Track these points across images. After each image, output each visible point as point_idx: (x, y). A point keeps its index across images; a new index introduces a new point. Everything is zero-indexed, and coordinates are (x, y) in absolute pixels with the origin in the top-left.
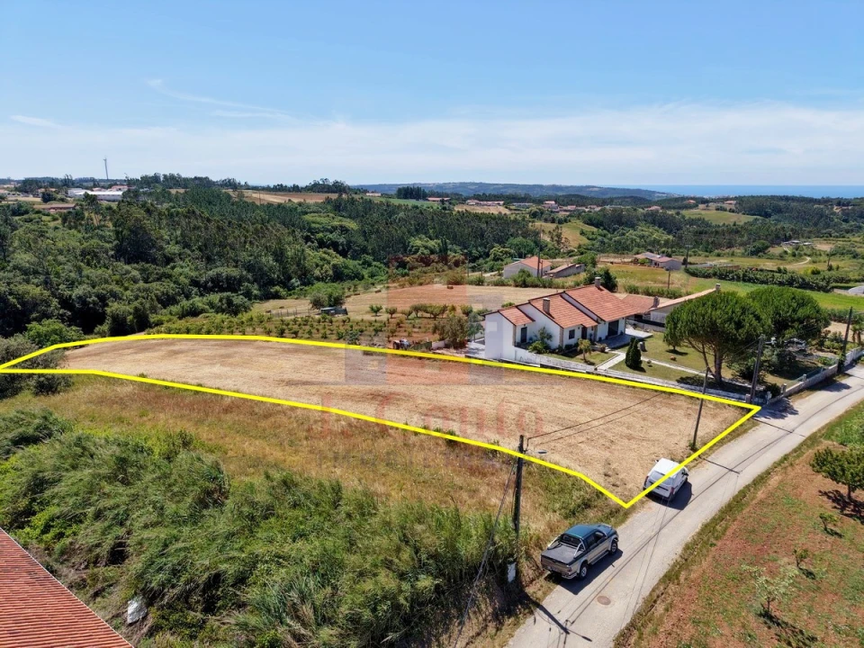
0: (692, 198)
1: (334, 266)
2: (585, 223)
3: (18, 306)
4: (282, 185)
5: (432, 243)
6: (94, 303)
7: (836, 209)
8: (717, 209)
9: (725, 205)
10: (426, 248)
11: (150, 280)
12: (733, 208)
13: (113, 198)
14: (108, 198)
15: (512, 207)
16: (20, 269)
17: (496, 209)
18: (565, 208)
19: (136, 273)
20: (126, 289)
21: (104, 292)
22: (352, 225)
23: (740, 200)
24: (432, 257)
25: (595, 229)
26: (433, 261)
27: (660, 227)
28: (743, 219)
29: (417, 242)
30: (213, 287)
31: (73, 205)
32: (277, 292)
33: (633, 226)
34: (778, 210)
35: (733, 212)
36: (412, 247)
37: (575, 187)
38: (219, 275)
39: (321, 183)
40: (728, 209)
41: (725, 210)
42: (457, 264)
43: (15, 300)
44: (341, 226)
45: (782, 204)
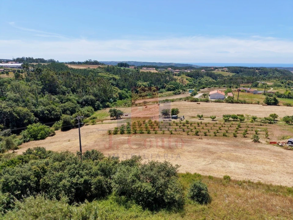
0: (213, 67)
1: (119, 93)
2: (186, 76)
3: (18, 117)
4: (74, 62)
5: (145, 83)
6: (47, 113)
7: (257, 71)
8: (222, 71)
9: (223, 69)
10: (143, 85)
11: (63, 102)
12: (227, 70)
13: (12, 67)
14: (10, 67)
15: (158, 70)
16: (12, 99)
17: (153, 71)
18: (175, 71)
19: (57, 99)
20: (57, 107)
21: (49, 108)
22: (117, 77)
23: (228, 68)
24: (146, 88)
25: (190, 78)
26: (146, 90)
27: (210, 77)
28: (231, 74)
29: (140, 83)
30: (85, 104)
31: (3, 70)
32: (108, 105)
33: (203, 77)
34: (241, 71)
35: (227, 72)
36: (138, 85)
37: (167, 63)
38: (87, 99)
39: (89, 61)
40: (225, 71)
41: (224, 71)
42: (154, 91)
43: (16, 115)
44: (113, 78)
45: (242, 69)
